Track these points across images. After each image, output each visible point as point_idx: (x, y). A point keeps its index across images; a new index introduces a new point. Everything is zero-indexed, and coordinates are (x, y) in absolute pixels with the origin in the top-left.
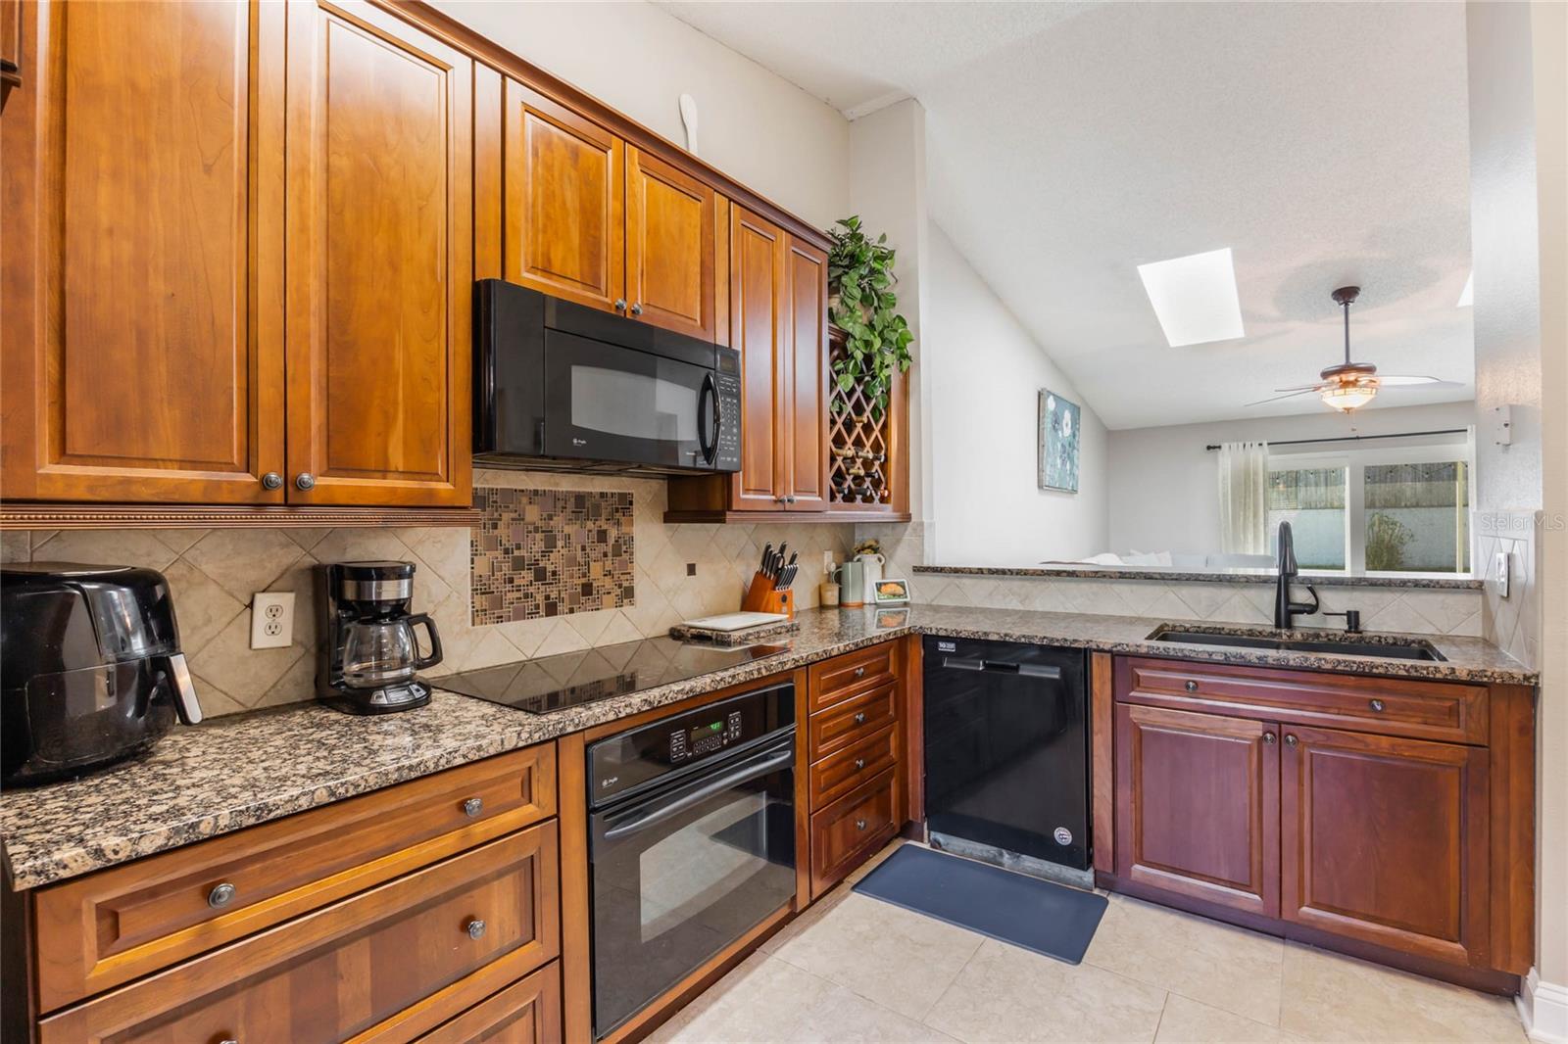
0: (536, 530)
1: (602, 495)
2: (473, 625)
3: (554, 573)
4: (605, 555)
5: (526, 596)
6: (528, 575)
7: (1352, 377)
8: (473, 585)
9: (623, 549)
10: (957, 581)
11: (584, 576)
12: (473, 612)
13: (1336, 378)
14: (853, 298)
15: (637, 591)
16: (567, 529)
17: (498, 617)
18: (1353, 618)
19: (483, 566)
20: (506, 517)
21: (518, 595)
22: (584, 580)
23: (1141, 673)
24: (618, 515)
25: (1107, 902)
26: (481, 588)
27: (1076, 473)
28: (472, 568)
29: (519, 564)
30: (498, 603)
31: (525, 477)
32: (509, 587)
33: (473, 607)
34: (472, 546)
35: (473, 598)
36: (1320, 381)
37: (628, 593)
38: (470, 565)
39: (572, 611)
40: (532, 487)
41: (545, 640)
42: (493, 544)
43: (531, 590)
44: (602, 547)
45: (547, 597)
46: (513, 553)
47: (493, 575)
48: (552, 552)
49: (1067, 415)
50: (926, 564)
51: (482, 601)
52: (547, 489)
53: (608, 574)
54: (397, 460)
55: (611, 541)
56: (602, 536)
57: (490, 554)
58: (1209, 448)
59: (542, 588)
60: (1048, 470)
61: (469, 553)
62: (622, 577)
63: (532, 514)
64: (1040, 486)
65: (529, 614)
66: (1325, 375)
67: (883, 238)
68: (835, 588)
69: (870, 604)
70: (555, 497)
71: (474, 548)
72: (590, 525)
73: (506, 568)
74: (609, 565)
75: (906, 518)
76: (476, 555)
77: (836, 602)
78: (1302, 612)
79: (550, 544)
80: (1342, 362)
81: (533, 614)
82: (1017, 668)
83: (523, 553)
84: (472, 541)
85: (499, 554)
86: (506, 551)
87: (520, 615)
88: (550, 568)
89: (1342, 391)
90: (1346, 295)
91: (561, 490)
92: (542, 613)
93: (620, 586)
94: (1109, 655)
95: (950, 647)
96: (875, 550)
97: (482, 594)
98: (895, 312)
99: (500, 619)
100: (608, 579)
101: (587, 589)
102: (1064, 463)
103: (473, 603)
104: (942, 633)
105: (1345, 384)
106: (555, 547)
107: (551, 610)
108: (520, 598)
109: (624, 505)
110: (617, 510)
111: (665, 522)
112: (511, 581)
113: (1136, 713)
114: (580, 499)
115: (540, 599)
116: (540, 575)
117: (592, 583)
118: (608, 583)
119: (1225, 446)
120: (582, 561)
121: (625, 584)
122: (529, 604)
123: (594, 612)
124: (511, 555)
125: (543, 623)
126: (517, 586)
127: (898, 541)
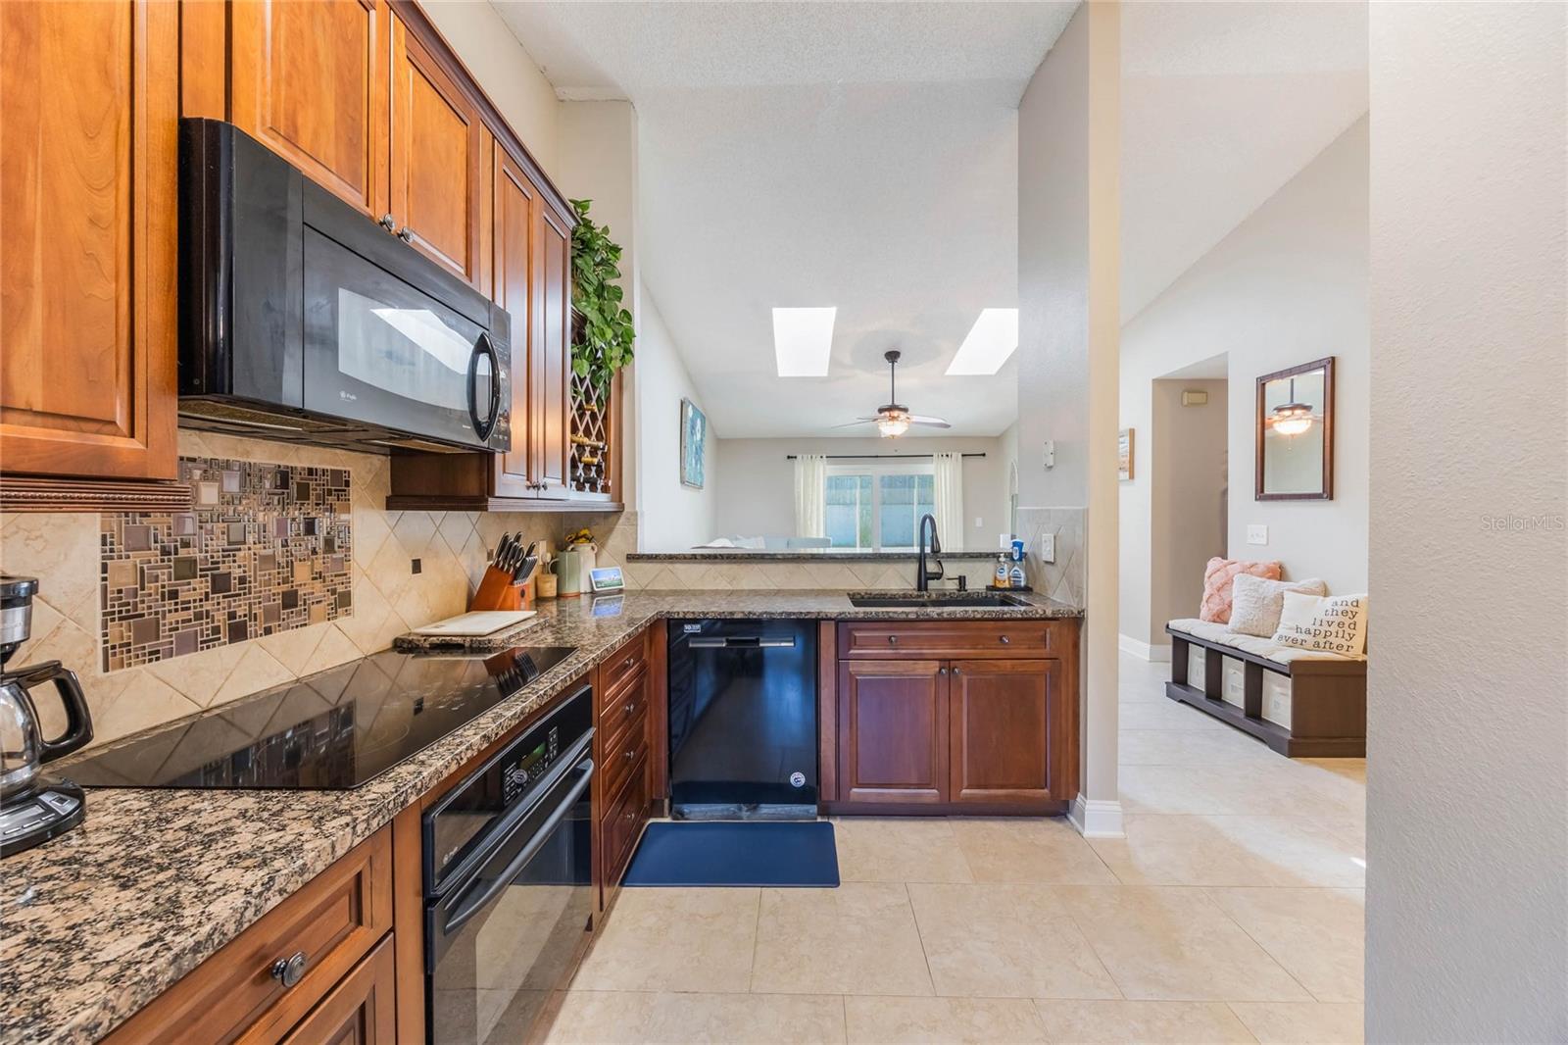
1: (311, 472)
2: (106, 670)
3: (242, 580)
4: (314, 552)
5: (198, 616)
6: (200, 585)
7: (895, 413)
8: (105, 606)
9: (336, 543)
10: (670, 566)
11: (285, 581)
12: (105, 650)
13: (887, 414)
14: (590, 283)
15: (355, 599)
16: (262, 518)
17: (151, 653)
18: (962, 580)
19: (124, 576)
21: (185, 615)
22: (285, 587)
23: (857, 634)
24: (331, 499)
25: (831, 825)
27: (703, 471)
28: (104, 579)
29: (187, 570)
30: (149, 630)
31: (197, 440)
32: (169, 605)
33: (106, 642)
34: (104, 543)
35: (105, 626)
36: (878, 414)
37: (343, 601)
38: (99, 575)
39: (268, 631)
40: (208, 456)
41: (227, 679)
42: (142, 539)
43: (207, 606)
44: (310, 542)
45: (232, 616)
46: (176, 554)
47: (143, 589)
48: (240, 550)
49: (699, 422)
50: (640, 551)
51: (120, 631)
52: (232, 458)
53: (320, 576)
54: (29, 388)
55: (322, 533)
56: (310, 528)
57: (137, 558)
58: (789, 457)
59: (224, 603)
60: (688, 468)
61: (99, 555)
62: (337, 580)
63: (210, 494)
64: (682, 482)
65: (202, 642)
66: (881, 411)
67: (606, 230)
68: (554, 578)
69: (585, 593)
70: (248, 473)
71: (108, 548)
72: (293, 511)
73: (165, 577)
74: (319, 567)
75: (620, 510)
76: (112, 558)
77: (555, 594)
78: (933, 579)
79: (236, 536)
80: (890, 403)
81: (211, 639)
82: (757, 641)
83: (192, 553)
84: (104, 537)
85: (154, 555)
86: (165, 552)
87: (189, 644)
88: (237, 572)
89: (891, 423)
90: (893, 356)
91: (252, 461)
92: (224, 637)
93: (334, 592)
94: (833, 622)
95: (697, 628)
96: (590, 540)
97: (120, 619)
98: (621, 306)
99: (155, 655)
100: (318, 584)
101: (290, 600)
102: (696, 464)
103: (105, 635)
104: (689, 616)
105: (893, 418)
106: (244, 543)
107: (238, 633)
108: (190, 620)
109: (338, 487)
110: (330, 493)
111: (387, 509)
112: (174, 595)
113: (854, 667)
114: (284, 477)
115: (221, 618)
116: (221, 584)
117: (296, 591)
118: (318, 589)
119: (799, 457)
120: (282, 561)
121: (340, 589)
122: (206, 626)
123: (299, 628)
124: (172, 557)
125: (227, 653)
126: (183, 603)
127: (611, 530)
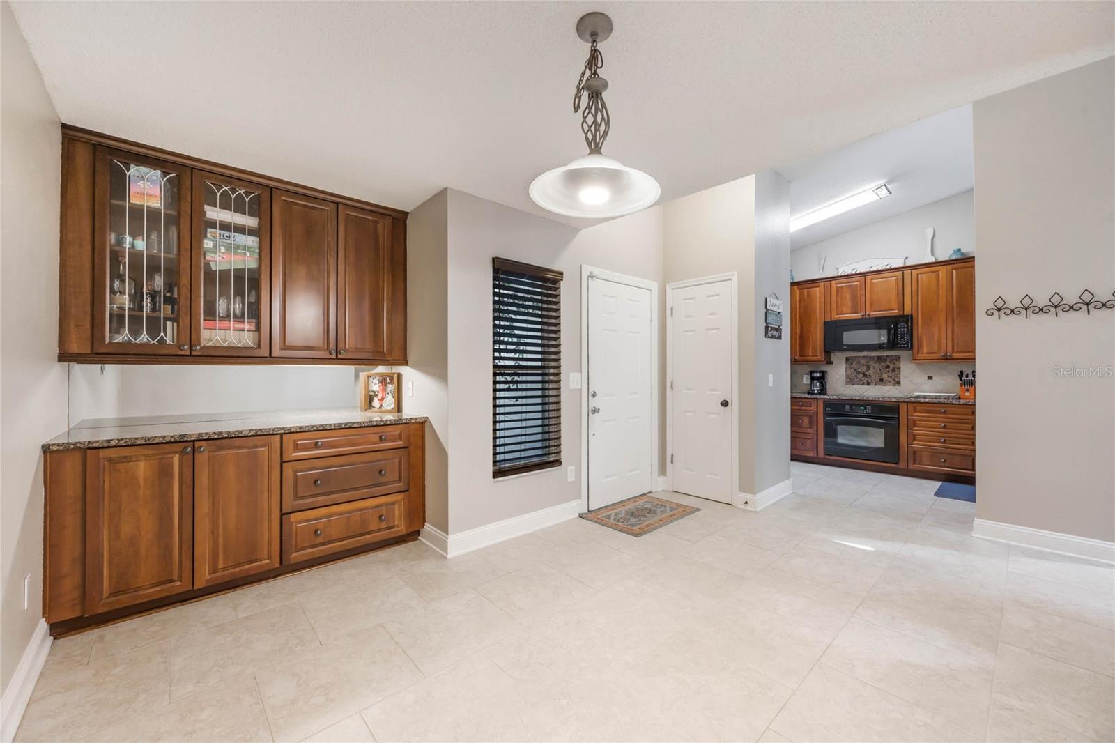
0: (864, 365)
1: (887, 356)
2: (846, 385)
3: (870, 375)
4: (889, 372)
5: (861, 380)
6: (862, 376)
8: (846, 377)
9: (897, 370)
12: (846, 382)
15: (901, 382)
16: (875, 365)
17: (852, 384)
19: (849, 373)
20: (855, 362)
21: (859, 380)
22: (881, 378)
26: (848, 377)
28: (846, 373)
29: (859, 373)
30: (853, 381)
32: (856, 378)
34: (846, 368)
35: (846, 379)
37: (899, 383)
39: (876, 385)
40: (863, 355)
41: (866, 391)
42: (851, 368)
43: (863, 379)
44: (888, 370)
45: (868, 381)
47: (852, 375)
48: (869, 370)
51: (848, 380)
53: (890, 377)
54: (810, 354)
55: (891, 368)
56: (888, 367)
57: (850, 371)
59: (866, 379)
61: (845, 370)
62: (896, 378)
63: (863, 361)
65: (861, 384)
70: (870, 357)
72: (883, 364)
73: (855, 374)
74: (890, 374)
76: (847, 370)
79: (869, 368)
81: (864, 384)
83: (860, 370)
85: (853, 370)
86: (855, 370)
88: (868, 374)
92: (866, 384)
93: (895, 380)
101: (881, 380)
106: (871, 369)
107: (869, 384)
109: (898, 358)
110: (894, 360)
112: (857, 376)
114: (879, 358)
115: (865, 381)
116: (865, 375)
117: (883, 379)
118: (890, 379)
120: (880, 373)
121: (897, 380)
122: (861, 382)
123: (885, 386)
124: (857, 371)
125: (866, 387)
126: (859, 378)
